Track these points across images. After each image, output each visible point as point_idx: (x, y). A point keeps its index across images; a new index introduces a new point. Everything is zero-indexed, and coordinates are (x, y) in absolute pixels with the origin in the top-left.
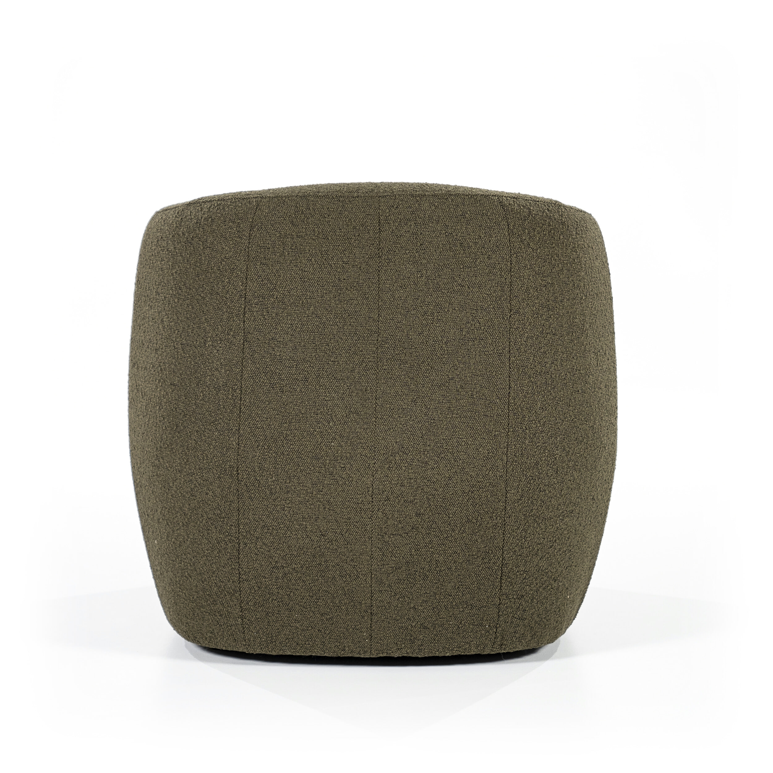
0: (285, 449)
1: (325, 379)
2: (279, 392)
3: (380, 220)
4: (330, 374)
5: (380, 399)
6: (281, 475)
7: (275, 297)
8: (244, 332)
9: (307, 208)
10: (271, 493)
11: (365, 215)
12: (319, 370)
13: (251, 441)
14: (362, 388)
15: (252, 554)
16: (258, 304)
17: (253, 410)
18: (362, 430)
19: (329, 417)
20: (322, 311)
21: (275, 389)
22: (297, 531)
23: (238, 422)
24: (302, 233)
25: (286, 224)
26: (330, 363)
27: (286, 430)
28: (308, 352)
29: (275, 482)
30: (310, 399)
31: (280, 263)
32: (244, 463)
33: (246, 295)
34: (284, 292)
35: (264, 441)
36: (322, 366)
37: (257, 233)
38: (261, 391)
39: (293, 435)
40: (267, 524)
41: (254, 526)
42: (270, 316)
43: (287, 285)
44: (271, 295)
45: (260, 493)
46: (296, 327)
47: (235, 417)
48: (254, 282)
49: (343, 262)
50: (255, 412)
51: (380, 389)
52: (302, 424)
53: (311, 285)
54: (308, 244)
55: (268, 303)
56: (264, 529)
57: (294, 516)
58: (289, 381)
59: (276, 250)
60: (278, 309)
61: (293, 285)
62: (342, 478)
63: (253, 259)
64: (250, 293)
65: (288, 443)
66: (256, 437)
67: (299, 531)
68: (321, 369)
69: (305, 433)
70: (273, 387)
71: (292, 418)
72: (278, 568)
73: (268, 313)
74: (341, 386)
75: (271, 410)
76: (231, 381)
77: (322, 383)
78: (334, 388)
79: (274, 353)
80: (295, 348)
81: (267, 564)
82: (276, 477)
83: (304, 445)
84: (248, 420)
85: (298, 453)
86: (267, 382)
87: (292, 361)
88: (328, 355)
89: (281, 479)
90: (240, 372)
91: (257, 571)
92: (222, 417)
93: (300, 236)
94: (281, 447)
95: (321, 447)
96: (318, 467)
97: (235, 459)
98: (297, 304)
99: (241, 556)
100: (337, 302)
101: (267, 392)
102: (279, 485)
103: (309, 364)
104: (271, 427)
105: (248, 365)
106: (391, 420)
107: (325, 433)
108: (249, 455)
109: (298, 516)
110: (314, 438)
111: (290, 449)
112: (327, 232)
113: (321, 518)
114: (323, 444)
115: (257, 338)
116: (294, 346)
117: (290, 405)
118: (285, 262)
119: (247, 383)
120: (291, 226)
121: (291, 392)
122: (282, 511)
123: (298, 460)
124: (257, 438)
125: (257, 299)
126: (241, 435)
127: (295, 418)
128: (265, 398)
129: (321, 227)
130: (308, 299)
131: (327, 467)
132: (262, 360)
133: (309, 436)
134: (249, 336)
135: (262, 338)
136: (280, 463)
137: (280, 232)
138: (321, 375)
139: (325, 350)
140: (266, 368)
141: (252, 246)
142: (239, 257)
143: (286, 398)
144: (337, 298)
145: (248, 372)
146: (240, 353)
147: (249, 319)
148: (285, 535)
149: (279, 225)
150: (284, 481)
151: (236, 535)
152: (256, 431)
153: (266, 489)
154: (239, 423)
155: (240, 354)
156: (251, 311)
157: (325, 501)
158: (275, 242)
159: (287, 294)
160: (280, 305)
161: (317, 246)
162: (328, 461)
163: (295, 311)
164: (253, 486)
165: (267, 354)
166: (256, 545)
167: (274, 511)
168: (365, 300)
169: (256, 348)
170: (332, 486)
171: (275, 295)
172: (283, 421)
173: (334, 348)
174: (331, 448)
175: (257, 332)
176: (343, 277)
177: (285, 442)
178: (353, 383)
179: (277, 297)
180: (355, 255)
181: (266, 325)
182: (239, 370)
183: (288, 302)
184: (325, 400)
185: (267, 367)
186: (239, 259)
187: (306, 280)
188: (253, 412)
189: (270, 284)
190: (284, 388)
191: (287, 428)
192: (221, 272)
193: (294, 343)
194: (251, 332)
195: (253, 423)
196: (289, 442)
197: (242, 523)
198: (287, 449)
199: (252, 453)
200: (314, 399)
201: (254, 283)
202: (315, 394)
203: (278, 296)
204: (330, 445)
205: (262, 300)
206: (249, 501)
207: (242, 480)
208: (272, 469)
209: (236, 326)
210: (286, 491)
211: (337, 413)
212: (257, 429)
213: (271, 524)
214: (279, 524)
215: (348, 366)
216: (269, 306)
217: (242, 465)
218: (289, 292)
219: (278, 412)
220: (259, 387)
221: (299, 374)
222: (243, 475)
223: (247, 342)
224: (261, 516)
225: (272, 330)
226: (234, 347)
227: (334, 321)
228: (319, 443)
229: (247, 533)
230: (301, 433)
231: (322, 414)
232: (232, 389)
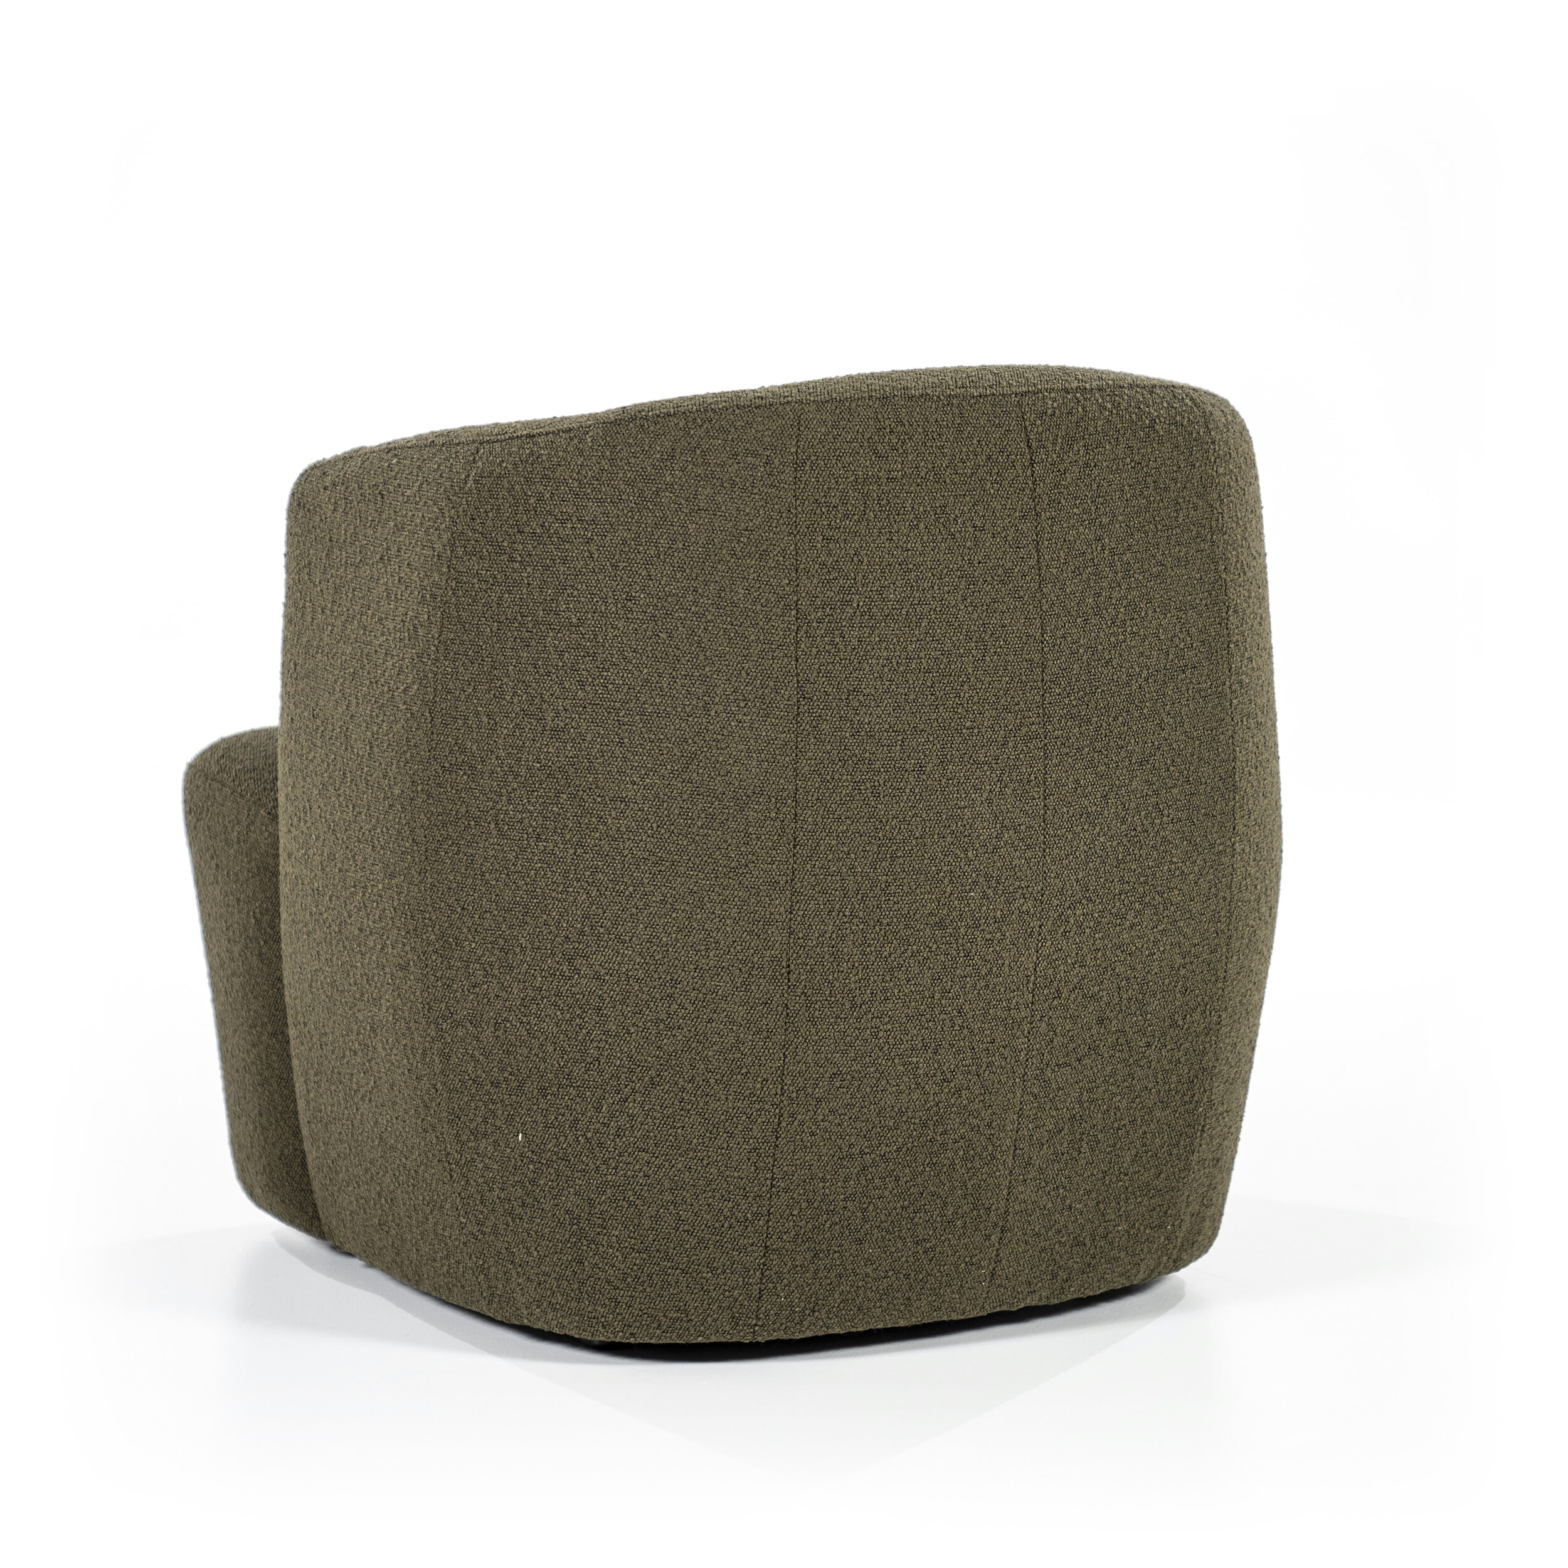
0: (884, 914)
1: (956, 764)
2: (871, 799)
3: (1029, 442)
4: (966, 753)
5: (1051, 797)
6: (873, 967)
7: (855, 605)
8: (798, 680)
9: (897, 421)
10: (853, 1006)
11: (1003, 432)
12: (944, 748)
13: (816, 902)
14: (1022, 777)
15: (803, 1135)
16: (822, 621)
17: (822, 839)
18: (1023, 861)
19: (966, 840)
20: (943, 628)
21: (864, 792)
22: (900, 1077)
23: (790, 867)
24: (896, 473)
25: (864, 455)
26: (964, 731)
27: (885, 873)
28: (922, 712)
29: (862, 981)
30: (930, 808)
31: (860, 536)
32: (802, 948)
33: (797, 605)
34: (871, 593)
35: (841, 899)
36: (950, 738)
37: (811, 476)
38: (838, 799)
39: (898, 883)
40: (841, 1069)
41: (814, 1076)
42: (847, 643)
43: (877, 579)
44: (846, 601)
45: (832, 1008)
46: (898, 663)
47: (784, 856)
48: (813, 576)
49: (974, 527)
50: (826, 842)
51: (1051, 777)
52: (916, 858)
53: (921, 576)
54: (909, 495)
55: (841, 618)
56: (835, 1080)
57: (895, 1047)
58: (888, 773)
59: (850, 508)
60: (861, 629)
61: (887, 578)
62: (986, 961)
63: (808, 528)
64: (806, 599)
65: (889, 900)
66: (827, 893)
67: (904, 1077)
68: (949, 745)
69: (922, 876)
70: (859, 789)
71: (897, 849)
72: (851, 1156)
73: (844, 638)
74: (985, 777)
75: (857, 835)
76: (773, 783)
77: (951, 773)
78: (973, 781)
79: (858, 718)
80: (898, 706)
81: (831, 1152)
82: (864, 971)
83: (920, 901)
84: (810, 860)
85: (907, 919)
86: (847, 779)
87: (893, 734)
88: (960, 716)
89: (873, 974)
90: (793, 762)
91: (810, 1169)
92: (754, 858)
93: (893, 478)
94: (874, 910)
95: (951, 903)
96: (943, 943)
97: (783, 942)
98: (896, 617)
99: (781, 1142)
100: (970, 609)
101: (848, 799)
102: (870, 988)
103: (926, 737)
104: (856, 870)
105: (808, 747)
106: (1069, 837)
107: (959, 873)
108: (812, 931)
109: (903, 1046)
110: (938, 885)
111: (892, 913)
112: (942, 469)
113: (946, 1046)
114: (956, 895)
115: (825, 691)
116: (896, 702)
117: (893, 823)
118: (869, 532)
119: (809, 783)
120: (873, 459)
121: (894, 796)
122: (873, 1040)
123: (907, 934)
124: (828, 895)
125: (820, 610)
126: (796, 892)
127: (902, 849)
128: (845, 813)
129: (929, 458)
130: (916, 606)
131: (960, 941)
132: (835, 736)
133: (929, 882)
134: (808, 688)
135: (835, 690)
136: (872, 942)
137: (855, 473)
138: (948, 757)
139: (955, 706)
140: (845, 751)
141: (804, 503)
142: (776, 527)
143: (885, 809)
144: (969, 600)
145: (809, 762)
146: (792, 723)
147: (806, 653)
148: (875, 1089)
149: (851, 459)
150: (880, 977)
151: (775, 1100)
152: (828, 881)
153: (843, 998)
154: (793, 867)
155: (791, 726)
156: (810, 637)
157: (955, 1011)
158: (848, 492)
159: (876, 597)
160: (864, 621)
161: (926, 498)
162: (962, 930)
163: (893, 630)
164: (819, 995)
165: (845, 722)
166: (815, 1115)
167: (858, 1041)
168: (1019, 601)
169: (823, 711)
170: (968, 979)
171: (855, 601)
172: (880, 856)
173: (970, 702)
174: (970, 901)
175: (824, 679)
176: (976, 557)
177: (884, 899)
178: (1006, 769)
179: (858, 605)
180: (994, 512)
181: (840, 663)
182: (791, 758)
183: (879, 614)
184: (959, 808)
185: (845, 749)
186: (778, 529)
187: (911, 566)
188: (822, 842)
189: (844, 579)
190: (880, 788)
191: (887, 870)
192: (739, 559)
193: (895, 697)
194: (812, 680)
195: (820, 865)
196: (892, 898)
197: (790, 1074)
198: (888, 913)
199: (818, 927)
200: (938, 808)
201: (812, 578)
202: (939, 797)
203: (861, 604)
204: (966, 896)
205: (830, 613)
206: (808, 1027)
207: (795, 985)
208: (857, 957)
209: (780, 670)
210: (883, 998)
211: (981, 831)
212: (830, 878)
213: (849, 1069)
214: (866, 1066)
215: (996, 736)
216: (844, 623)
217: (797, 953)
218: (880, 594)
219: (870, 839)
220: (832, 791)
221: (907, 759)
222: (799, 974)
223: (806, 700)
224: (830, 1056)
225: (851, 673)
226: (778, 713)
227: (967, 648)
228: (947, 895)
229: (799, 1092)
230: (914, 877)
231: (954, 836)
232: (777, 799)
